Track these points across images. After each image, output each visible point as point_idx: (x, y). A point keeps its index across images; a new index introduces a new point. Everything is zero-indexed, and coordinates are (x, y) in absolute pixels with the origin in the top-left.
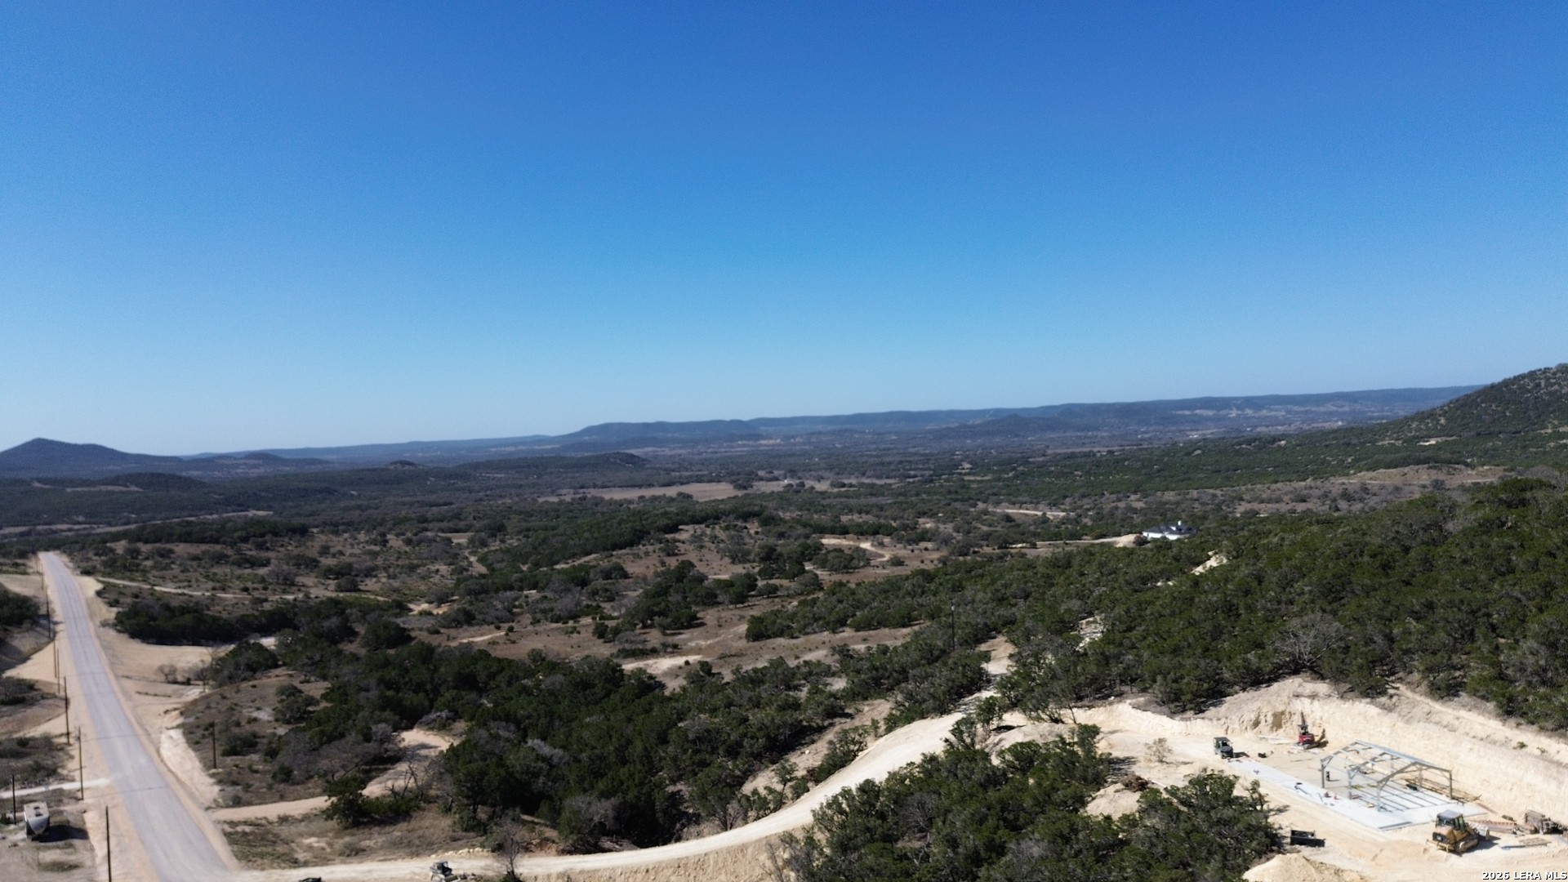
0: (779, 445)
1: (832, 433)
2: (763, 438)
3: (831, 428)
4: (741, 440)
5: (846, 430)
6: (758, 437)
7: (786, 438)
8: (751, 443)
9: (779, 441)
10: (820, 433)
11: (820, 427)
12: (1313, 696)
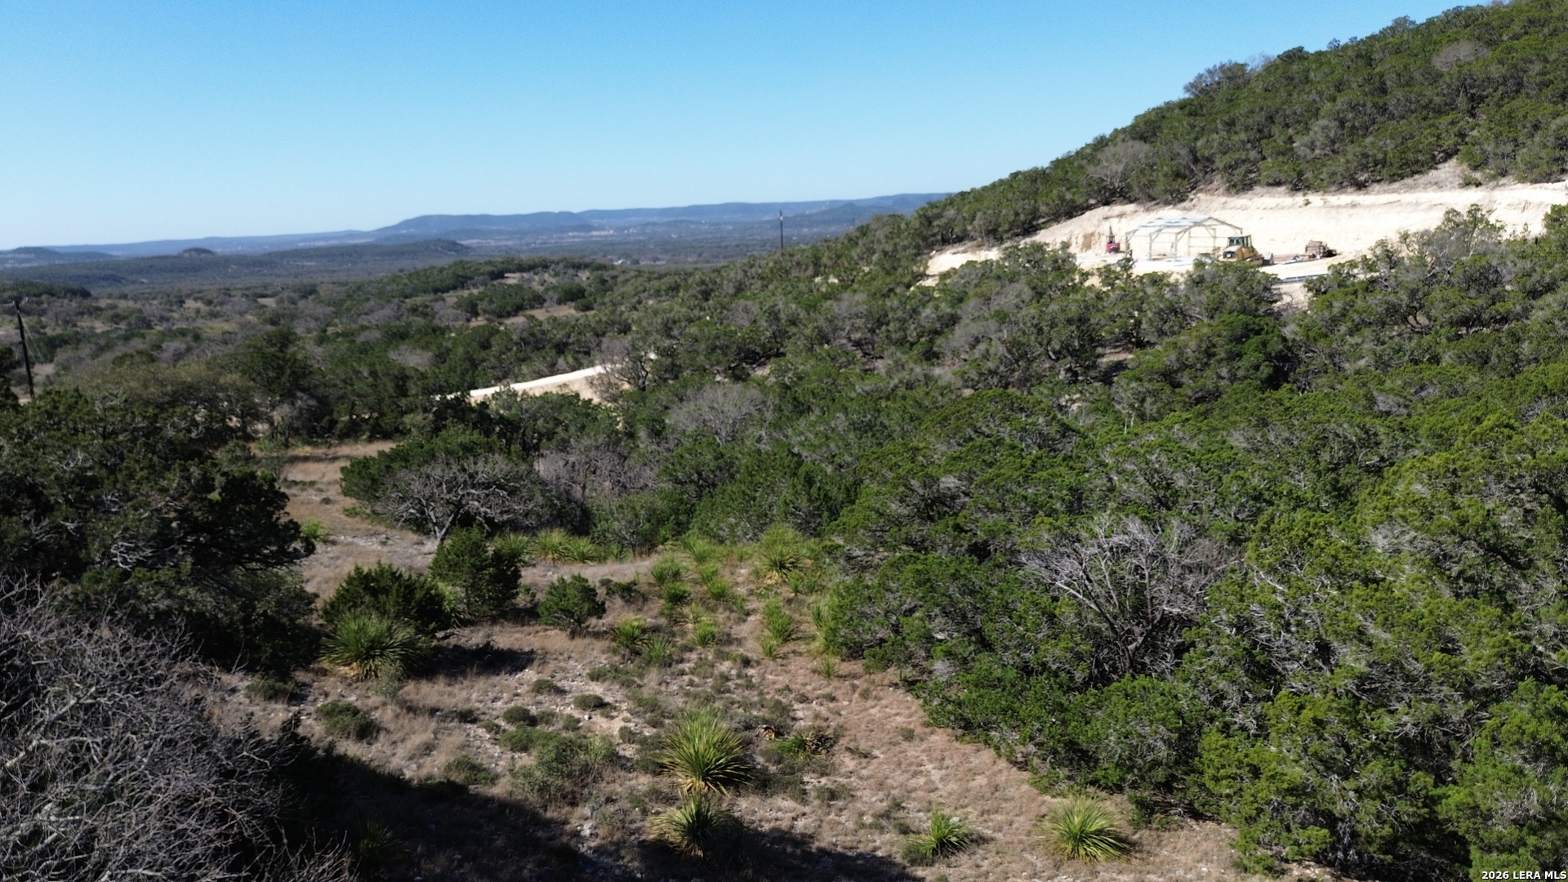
0: (612, 236)
1: (668, 224)
2: (595, 229)
3: (665, 220)
4: (572, 231)
5: (681, 221)
6: (590, 228)
7: (619, 229)
8: (582, 234)
9: (611, 232)
10: (654, 224)
11: (655, 219)
12: (1121, 216)
